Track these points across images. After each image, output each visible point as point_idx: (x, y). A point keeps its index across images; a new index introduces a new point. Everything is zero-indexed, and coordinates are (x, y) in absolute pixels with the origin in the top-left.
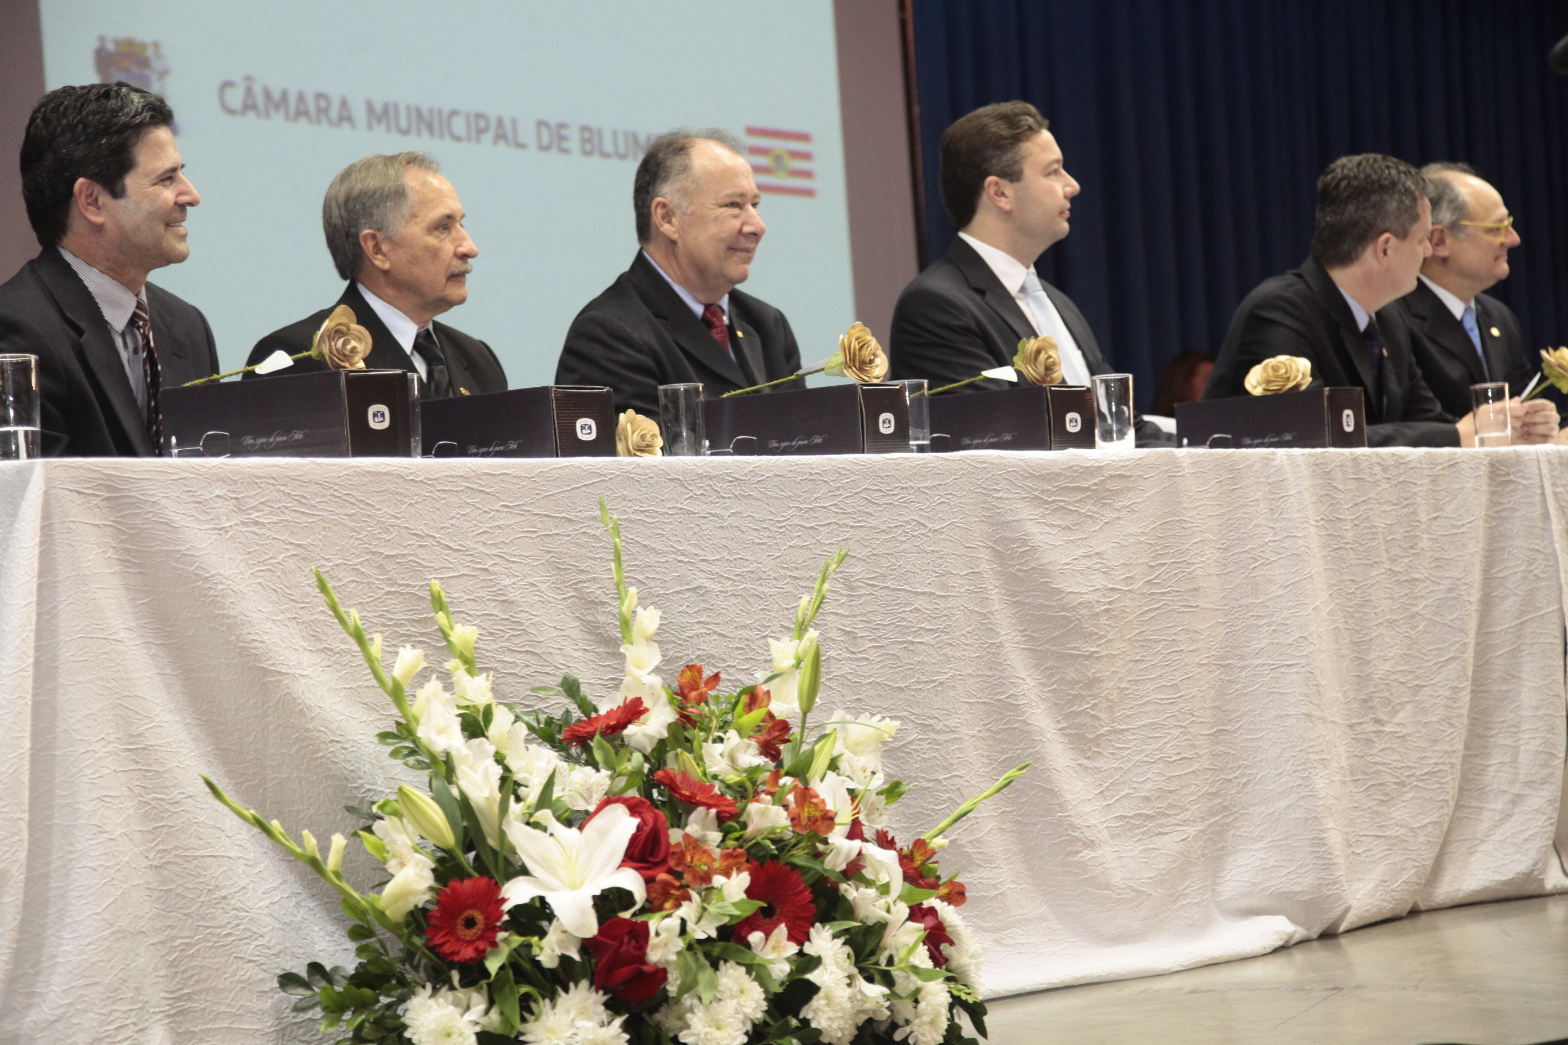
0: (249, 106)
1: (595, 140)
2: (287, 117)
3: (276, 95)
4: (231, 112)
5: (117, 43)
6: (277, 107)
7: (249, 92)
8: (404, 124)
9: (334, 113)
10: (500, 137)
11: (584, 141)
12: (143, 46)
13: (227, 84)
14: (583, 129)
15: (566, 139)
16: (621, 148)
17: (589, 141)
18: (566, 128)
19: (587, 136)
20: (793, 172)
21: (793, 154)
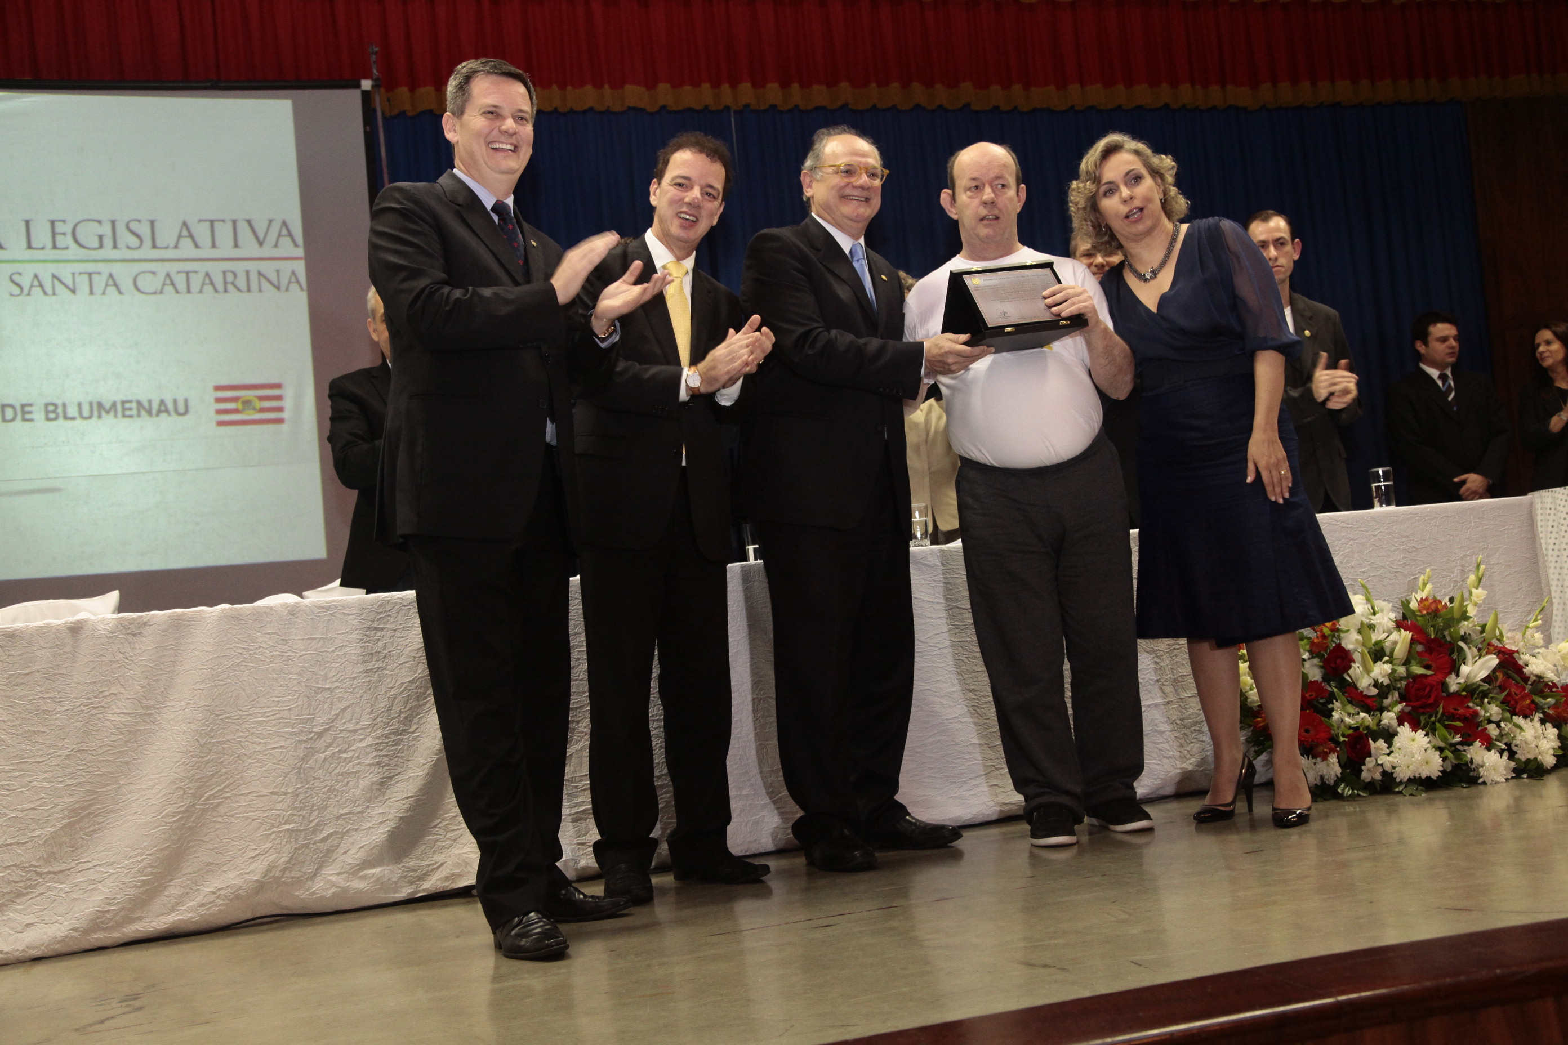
1: (60, 410)
11: (47, 412)
14: (47, 405)
15: (30, 412)
16: (86, 412)
17: (54, 412)
18: (30, 405)
19: (51, 408)
20: (262, 410)
21: (262, 398)
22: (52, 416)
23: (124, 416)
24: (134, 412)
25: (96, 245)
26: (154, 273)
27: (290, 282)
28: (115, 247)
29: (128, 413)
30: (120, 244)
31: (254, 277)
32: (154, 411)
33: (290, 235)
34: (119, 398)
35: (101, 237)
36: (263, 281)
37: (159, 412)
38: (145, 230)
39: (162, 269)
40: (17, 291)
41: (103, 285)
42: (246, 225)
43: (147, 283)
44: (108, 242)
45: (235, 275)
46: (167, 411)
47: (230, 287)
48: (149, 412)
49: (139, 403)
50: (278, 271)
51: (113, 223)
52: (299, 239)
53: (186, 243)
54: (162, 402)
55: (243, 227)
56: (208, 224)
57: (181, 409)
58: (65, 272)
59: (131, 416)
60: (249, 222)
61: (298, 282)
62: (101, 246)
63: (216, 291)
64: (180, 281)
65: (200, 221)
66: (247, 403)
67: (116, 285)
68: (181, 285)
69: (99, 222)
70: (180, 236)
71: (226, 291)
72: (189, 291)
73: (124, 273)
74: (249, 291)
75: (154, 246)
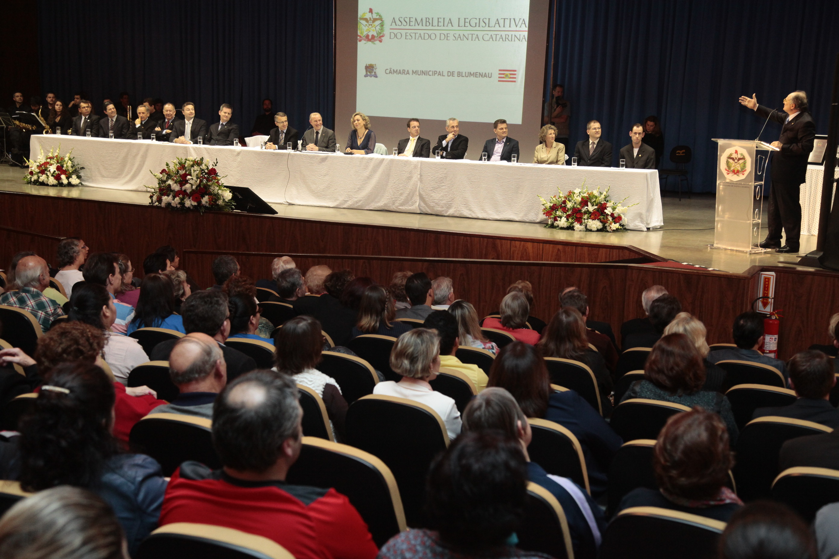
0: (390, 72)
1: (461, 74)
2: (397, 74)
3: (395, 70)
4: (387, 74)
5: (369, 65)
6: (395, 73)
7: (391, 70)
8: (419, 74)
9: (406, 73)
10: (439, 74)
11: (458, 74)
12: (373, 65)
13: (387, 69)
14: (458, 72)
15: (454, 74)
16: (467, 75)
17: (459, 74)
18: (454, 72)
19: (459, 73)
20: (511, 78)
21: (511, 74)
22: (459, 75)
23: (476, 77)
24: (478, 76)
25: (475, 25)
26: (488, 34)
27: (523, 38)
28: (479, 26)
29: (477, 76)
31: (513, 36)
32: (483, 76)
33: (525, 24)
34: (475, 72)
35: (476, 23)
36: (516, 38)
37: (484, 76)
38: (487, 21)
39: (490, 33)
40: (454, 39)
41: (475, 37)
42: (513, 20)
43: (487, 38)
44: (478, 25)
45: (508, 36)
46: (486, 76)
47: (507, 39)
48: (482, 76)
49: (480, 73)
50: (520, 35)
51: (479, 19)
52: (527, 25)
53: (497, 25)
54: (485, 73)
55: (512, 21)
56: (503, 19)
57: (490, 76)
58: (466, 33)
59: (477, 77)
60: (514, 19)
61: (525, 39)
63: (503, 41)
64: (494, 37)
65: (501, 19)
66: (507, 75)
67: (478, 38)
68: (494, 39)
69: (476, 19)
70: (496, 23)
71: (505, 41)
72: (496, 40)
73: (480, 34)
74: (511, 41)
75: (489, 26)
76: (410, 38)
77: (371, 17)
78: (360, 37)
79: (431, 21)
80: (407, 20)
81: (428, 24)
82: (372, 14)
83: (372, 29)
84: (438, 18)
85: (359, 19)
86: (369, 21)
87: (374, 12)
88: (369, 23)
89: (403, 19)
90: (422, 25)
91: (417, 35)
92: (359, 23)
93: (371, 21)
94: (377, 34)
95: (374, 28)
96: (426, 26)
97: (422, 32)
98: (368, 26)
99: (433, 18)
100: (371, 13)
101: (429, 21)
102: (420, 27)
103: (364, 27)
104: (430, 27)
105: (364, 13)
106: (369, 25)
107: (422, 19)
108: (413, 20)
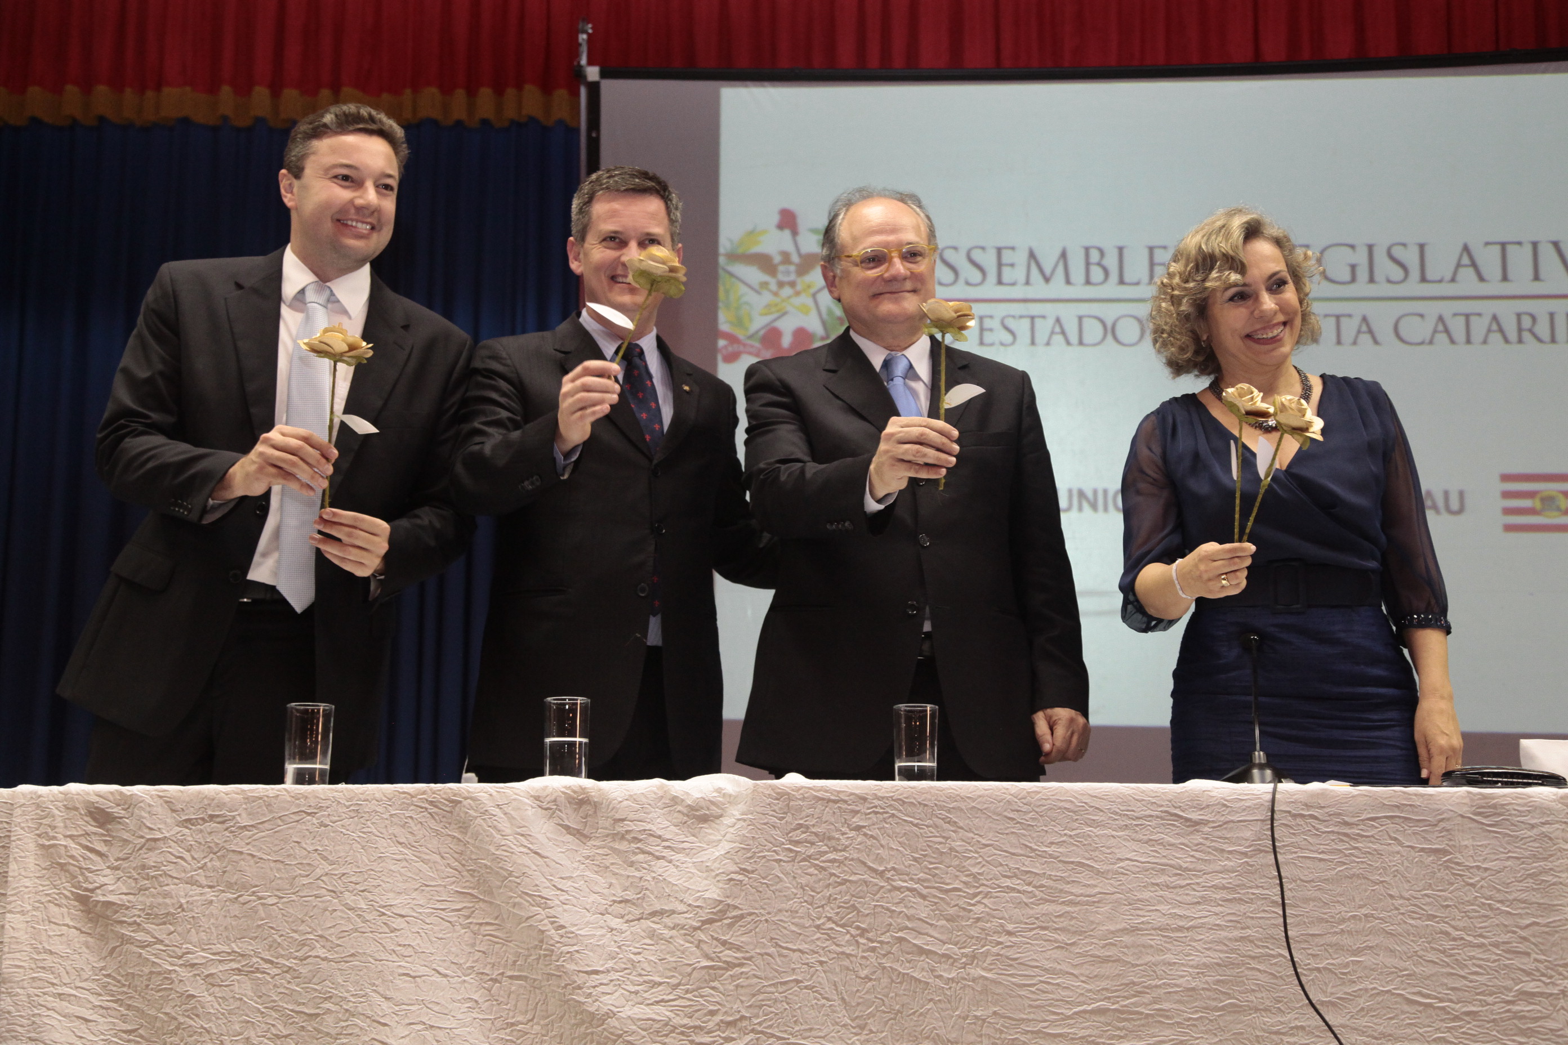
21: (1566, 494)
25: (1347, 277)
26: (1422, 316)
28: (1372, 280)
30: (1378, 275)
31: (1561, 321)
35: (1353, 267)
38: (1411, 258)
39: (1432, 309)
41: (1354, 332)
42: (1551, 247)
43: (1414, 329)
44: (1363, 274)
45: (1534, 318)
46: (1435, 507)
47: (1527, 336)
51: (1370, 248)
53: (1467, 274)
55: (1547, 250)
56: (1497, 248)
57: (1455, 505)
60: (1556, 244)
62: (1353, 279)
63: (1507, 341)
64: (1457, 327)
65: (1487, 244)
66: (1548, 501)
67: (1370, 331)
68: (1459, 334)
69: (1352, 247)
70: (1459, 265)
71: (1520, 341)
72: (1468, 341)
73: (1382, 316)
74: (1553, 340)
75: (1423, 279)
76: (1007, 338)
77: (789, 247)
78: (732, 339)
79: (1111, 261)
80: (988, 260)
81: (1097, 274)
82: (795, 233)
83: (797, 301)
84: (1151, 249)
85: (722, 260)
86: (781, 268)
87: (803, 225)
88: (781, 277)
89: (963, 254)
90: (1068, 282)
91: (1044, 328)
92: (723, 278)
93: (792, 268)
94: (824, 323)
95: (806, 300)
96: (1088, 282)
97: (1069, 314)
98: (773, 286)
99: (1121, 250)
100: (787, 233)
101: (1105, 262)
102: (1058, 288)
103: (751, 297)
104: (1111, 289)
105: (751, 233)
106: (781, 285)
107: (1064, 255)
108: (1020, 258)
